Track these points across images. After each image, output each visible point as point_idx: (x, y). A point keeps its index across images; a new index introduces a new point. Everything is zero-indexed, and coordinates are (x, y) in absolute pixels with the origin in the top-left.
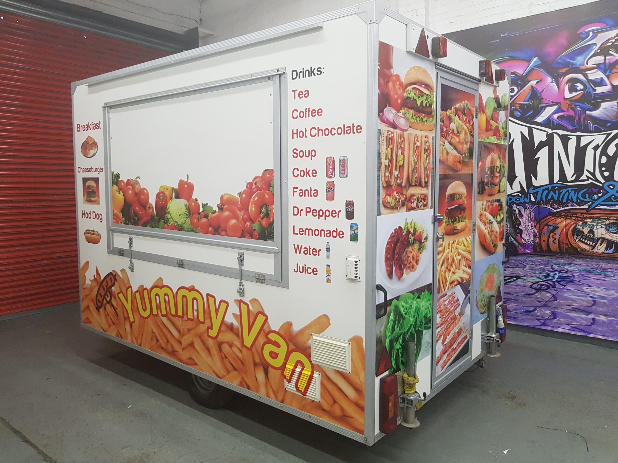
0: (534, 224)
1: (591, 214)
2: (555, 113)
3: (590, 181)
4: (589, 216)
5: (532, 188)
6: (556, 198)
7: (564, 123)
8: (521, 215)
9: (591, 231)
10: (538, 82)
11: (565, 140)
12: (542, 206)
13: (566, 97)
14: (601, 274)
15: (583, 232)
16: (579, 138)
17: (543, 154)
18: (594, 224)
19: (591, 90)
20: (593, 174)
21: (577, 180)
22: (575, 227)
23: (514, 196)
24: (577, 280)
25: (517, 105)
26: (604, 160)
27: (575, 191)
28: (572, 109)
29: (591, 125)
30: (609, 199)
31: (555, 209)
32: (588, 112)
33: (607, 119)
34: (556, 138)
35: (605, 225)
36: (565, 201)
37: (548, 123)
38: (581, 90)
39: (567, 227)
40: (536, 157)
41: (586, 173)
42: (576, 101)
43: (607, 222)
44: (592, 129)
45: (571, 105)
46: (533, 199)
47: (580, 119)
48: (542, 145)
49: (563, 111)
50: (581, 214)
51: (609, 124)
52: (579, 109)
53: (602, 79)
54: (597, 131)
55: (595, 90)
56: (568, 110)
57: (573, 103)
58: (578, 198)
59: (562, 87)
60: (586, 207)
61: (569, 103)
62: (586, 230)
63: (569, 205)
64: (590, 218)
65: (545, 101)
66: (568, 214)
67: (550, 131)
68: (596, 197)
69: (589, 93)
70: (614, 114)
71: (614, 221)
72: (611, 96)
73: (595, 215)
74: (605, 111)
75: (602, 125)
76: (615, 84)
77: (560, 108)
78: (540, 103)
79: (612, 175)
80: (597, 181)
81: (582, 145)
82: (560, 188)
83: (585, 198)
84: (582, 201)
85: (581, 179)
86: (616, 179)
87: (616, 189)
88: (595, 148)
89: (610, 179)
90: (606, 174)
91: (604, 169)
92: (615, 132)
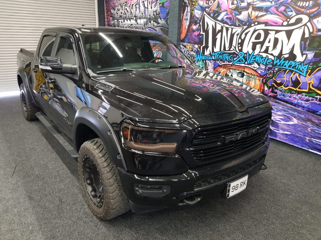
0: (213, 70)
1: (232, 67)
2: (225, 15)
3: (234, 51)
4: (232, 68)
5: (213, 53)
6: (221, 59)
7: (228, 21)
8: (209, 65)
9: (232, 75)
11: (227, 29)
12: (216, 62)
13: (230, 8)
16: (232, 29)
17: (219, 36)
18: (233, 72)
19: (239, 4)
20: (235, 48)
21: (229, 50)
22: (226, 73)
23: (207, 56)
25: (212, 10)
26: (240, 41)
27: (228, 55)
28: (232, 14)
29: (237, 23)
30: (239, 61)
31: (221, 63)
32: (237, 16)
33: (244, 20)
34: (224, 27)
35: (237, 73)
36: (224, 60)
37: (222, 21)
38: (236, 4)
39: (224, 73)
40: (216, 37)
41: (233, 47)
42: (233, 10)
43: (238, 71)
44: (237, 25)
45: (231, 12)
46: (213, 58)
47: (234, 19)
48: (219, 31)
49: (228, 15)
50: (229, 67)
51: (244, 23)
52: (234, 14)
54: (239, 26)
55: (241, 5)
56: (230, 14)
57: (232, 11)
59: (229, 2)
60: (231, 63)
61: (231, 11)
62: (230, 75)
63: (225, 62)
64: (232, 69)
65: (222, 9)
66: (225, 66)
67: (222, 25)
69: (238, 6)
70: (246, 18)
71: (240, 71)
72: (246, 8)
73: (234, 68)
74: (243, 16)
75: (242, 23)
76: (248, 2)
77: (227, 13)
78: (220, 10)
79: (242, 49)
80: (236, 51)
81: (233, 33)
82: (223, 54)
83: (231, 59)
84: (230, 61)
85: (231, 50)
86: (243, 51)
87: (243, 56)
88: (237, 35)
89: (241, 50)
90: (240, 48)
91: (239, 45)
92: (245, 27)
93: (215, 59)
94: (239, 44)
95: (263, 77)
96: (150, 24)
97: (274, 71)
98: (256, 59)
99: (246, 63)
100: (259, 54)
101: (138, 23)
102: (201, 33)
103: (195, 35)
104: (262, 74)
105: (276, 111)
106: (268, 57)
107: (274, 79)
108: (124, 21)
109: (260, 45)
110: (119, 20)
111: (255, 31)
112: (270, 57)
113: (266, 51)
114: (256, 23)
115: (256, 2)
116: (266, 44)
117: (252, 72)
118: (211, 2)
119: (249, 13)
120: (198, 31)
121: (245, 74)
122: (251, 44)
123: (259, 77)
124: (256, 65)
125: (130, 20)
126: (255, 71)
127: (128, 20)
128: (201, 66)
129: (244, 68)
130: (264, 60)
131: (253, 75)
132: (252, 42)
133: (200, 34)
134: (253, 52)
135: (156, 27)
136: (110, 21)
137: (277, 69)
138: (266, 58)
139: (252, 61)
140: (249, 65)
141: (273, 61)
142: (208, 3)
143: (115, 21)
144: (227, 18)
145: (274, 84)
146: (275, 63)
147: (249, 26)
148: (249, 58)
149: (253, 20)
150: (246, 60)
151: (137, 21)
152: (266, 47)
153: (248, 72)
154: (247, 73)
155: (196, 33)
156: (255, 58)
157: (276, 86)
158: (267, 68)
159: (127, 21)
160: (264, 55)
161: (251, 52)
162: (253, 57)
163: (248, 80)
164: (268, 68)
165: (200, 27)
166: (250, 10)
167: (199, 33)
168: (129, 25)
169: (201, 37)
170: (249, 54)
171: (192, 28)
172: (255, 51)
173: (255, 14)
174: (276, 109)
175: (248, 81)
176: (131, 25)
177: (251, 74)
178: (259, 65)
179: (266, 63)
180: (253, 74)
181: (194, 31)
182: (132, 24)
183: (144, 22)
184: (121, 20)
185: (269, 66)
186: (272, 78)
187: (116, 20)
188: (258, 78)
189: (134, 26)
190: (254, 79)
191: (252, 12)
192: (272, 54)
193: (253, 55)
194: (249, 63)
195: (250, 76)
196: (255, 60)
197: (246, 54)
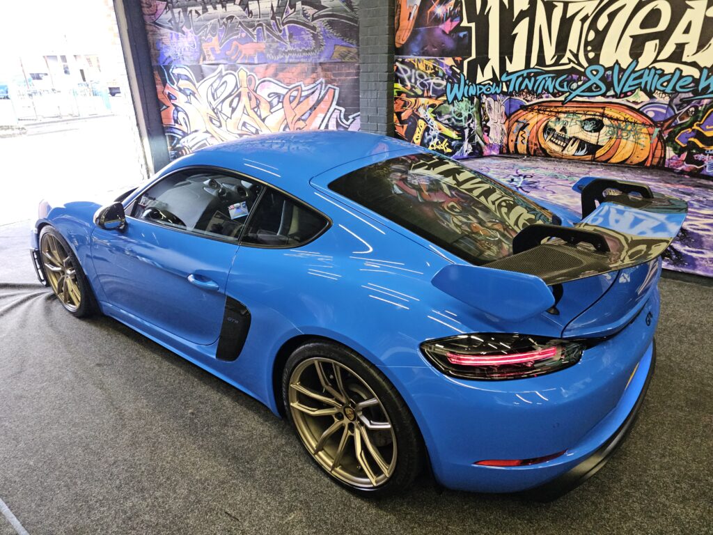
0: (503, 121)
1: (566, 107)
3: (572, 64)
4: (564, 110)
5: (505, 75)
6: (530, 88)
8: (490, 109)
9: (564, 129)
11: (550, 8)
12: (515, 97)
14: (567, 180)
15: (554, 130)
16: (567, 4)
17: (522, 29)
18: (569, 120)
20: (576, 56)
21: (556, 64)
22: (547, 124)
23: (484, 85)
24: (541, 185)
26: (592, 36)
27: (553, 78)
30: (589, 89)
31: (528, 101)
35: (581, 122)
36: (539, 91)
39: (539, 124)
40: (514, 32)
41: (568, 54)
43: (583, 118)
46: (505, 89)
48: (523, 15)
50: (556, 107)
58: (554, 87)
60: (562, 98)
62: (558, 128)
63: (544, 96)
64: (564, 113)
66: (541, 108)
68: (574, 86)
71: (591, 117)
73: (571, 109)
79: (597, 56)
80: (579, 64)
81: (569, 15)
82: (537, 74)
83: (562, 87)
84: (559, 91)
86: (601, 63)
87: (600, 75)
88: (584, 20)
89: (594, 61)
90: (591, 55)
91: (589, 48)
93: (511, 89)
94: (587, 44)
95: (662, 126)
96: (291, 11)
97: (696, 108)
98: (643, 81)
99: (608, 94)
100: (654, 67)
101: (250, 13)
102: (462, 25)
103: (444, 32)
104: (661, 119)
105: (697, 206)
106: (681, 71)
107: (695, 127)
108: (205, 10)
109: (657, 41)
110: (189, 9)
112: (687, 70)
113: (676, 56)
116: (677, 37)
117: (627, 117)
120: (451, 21)
121: (606, 121)
122: (627, 42)
123: (650, 125)
124: (642, 97)
125: (224, 6)
126: (637, 111)
127: (219, 6)
128: (465, 114)
129: (604, 108)
130: (669, 81)
131: (631, 123)
132: (631, 37)
133: (458, 28)
134: (635, 63)
135: (314, 19)
136: (159, 12)
137: (706, 101)
138: (673, 74)
139: (630, 86)
140: (620, 97)
141: (696, 81)
143: (176, 11)
145: (696, 141)
148: (619, 81)
150: (610, 85)
151: (247, 6)
152: (675, 46)
153: (615, 115)
154: (611, 118)
155: (448, 26)
156: (641, 77)
157: (701, 145)
158: (677, 101)
159: (215, 8)
160: (669, 68)
161: (625, 61)
162: (633, 76)
163: (615, 136)
164: (681, 100)
165: (458, 9)
167: (455, 24)
168: (223, 18)
169: (461, 34)
170: (620, 68)
171: (432, 13)
172: (640, 59)
174: (698, 201)
175: (614, 140)
176: (228, 19)
177: (626, 121)
178: (650, 94)
180: (630, 120)
181: (438, 20)
182: (232, 17)
183: (272, 7)
184: (193, 9)
185: (683, 96)
186: (691, 126)
187: (180, 9)
188: (645, 130)
189: (239, 19)
190: (632, 133)
192: (694, 64)
193: (634, 72)
194: (618, 92)
195: (623, 125)
196: (641, 83)
197: (611, 68)
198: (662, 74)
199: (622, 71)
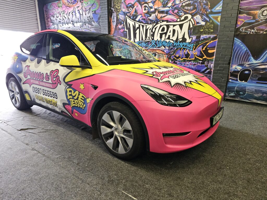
2: (141, 17)
3: (149, 40)
6: (141, 46)
7: (143, 21)
10: (137, 7)
11: (143, 26)
13: (144, 12)
16: (146, 26)
19: (149, 10)
20: (149, 38)
21: (145, 40)
25: (132, 15)
26: (152, 33)
27: (145, 43)
28: (145, 16)
29: (149, 22)
30: (153, 46)
32: (149, 17)
33: (153, 20)
34: (141, 25)
36: (143, 46)
37: (139, 21)
38: (147, 10)
40: (136, 32)
41: (148, 38)
42: (146, 13)
43: (152, 53)
44: (149, 23)
45: (144, 15)
47: (147, 19)
48: (138, 28)
49: (143, 17)
51: (153, 22)
52: (146, 16)
53: (152, 6)
54: (151, 24)
55: (150, 10)
58: (146, 46)
59: (142, 8)
60: (147, 48)
65: (138, 13)
67: (139, 24)
68: (150, 45)
69: (149, 11)
70: (155, 18)
71: (154, 53)
72: (154, 12)
73: (149, 51)
74: (153, 17)
75: (152, 22)
76: (155, 8)
77: (142, 16)
78: (137, 14)
79: (153, 38)
80: (150, 40)
81: (147, 29)
82: (142, 42)
83: (147, 45)
84: (147, 47)
85: (146, 39)
87: (154, 43)
88: (150, 30)
89: (153, 39)
90: (152, 38)
92: (154, 24)
94: (151, 35)
95: (168, 54)
96: (85, 26)
97: (174, 50)
101: (75, 26)
102: (125, 30)
103: (121, 32)
104: (167, 53)
106: (170, 41)
107: (174, 55)
108: (63, 25)
109: (165, 35)
110: (59, 25)
111: (161, 26)
112: (171, 41)
113: (169, 38)
114: (161, 21)
115: (160, 8)
116: (168, 34)
118: (131, 9)
119: (156, 15)
120: (123, 29)
121: (157, 54)
122: (159, 35)
124: (163, 48)
125: (68, 24)
126: (163, 51)
127: (66, 24)
128: (127, 53)
129: (156, 50)
130: (168, 44)
132: (160, 33)
135: (91, 28)
136: (51, 26)
137: (176, 48)
138: (169, 42)
140: (159, 48)
141: (173, 44)
142: (129, 10)
143: (55, 25)
144: (142, 19)
145: (175, 58)
146: (174, 45)
147: (157, 23)
149: (159, 19)
151: (74, 24)
152: (168, 36)
153: (159, 52)
154: (158, 53)
155: (122, 31)
156: (162, 43)
160: (168, 41)
161: (159, 39)
163: (159, 57)
164: (171, 48)
165: (124, 26)
166: (157, 13)
167: (123, 30)
168: (67, 28)
169: (125, 33)
170: (158, 41)
171: (118, 27)
172: (162, 39)
173: (160, 15)
176: (69, 28)
177: (161, 53)
178: (165, 47)
179: (169, 46)
181: (120, 29)
183: (80, 25)
184: (60, 25)
185: (171, 47)
186: (173, 54)
187: (56, 25)
188: (165, 56)
189: (72, 28)
190: (162, 57)
191: (158, 14)
192: (172, 40)
193: (161, 42)
195: (160, 54)
197: (157, 41)
198: (166, 42)
199: (159, 41)
